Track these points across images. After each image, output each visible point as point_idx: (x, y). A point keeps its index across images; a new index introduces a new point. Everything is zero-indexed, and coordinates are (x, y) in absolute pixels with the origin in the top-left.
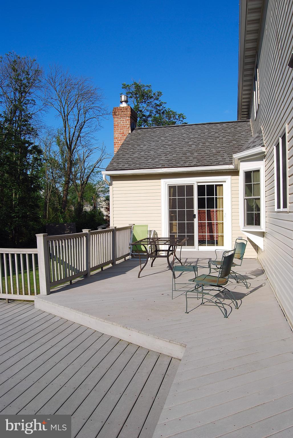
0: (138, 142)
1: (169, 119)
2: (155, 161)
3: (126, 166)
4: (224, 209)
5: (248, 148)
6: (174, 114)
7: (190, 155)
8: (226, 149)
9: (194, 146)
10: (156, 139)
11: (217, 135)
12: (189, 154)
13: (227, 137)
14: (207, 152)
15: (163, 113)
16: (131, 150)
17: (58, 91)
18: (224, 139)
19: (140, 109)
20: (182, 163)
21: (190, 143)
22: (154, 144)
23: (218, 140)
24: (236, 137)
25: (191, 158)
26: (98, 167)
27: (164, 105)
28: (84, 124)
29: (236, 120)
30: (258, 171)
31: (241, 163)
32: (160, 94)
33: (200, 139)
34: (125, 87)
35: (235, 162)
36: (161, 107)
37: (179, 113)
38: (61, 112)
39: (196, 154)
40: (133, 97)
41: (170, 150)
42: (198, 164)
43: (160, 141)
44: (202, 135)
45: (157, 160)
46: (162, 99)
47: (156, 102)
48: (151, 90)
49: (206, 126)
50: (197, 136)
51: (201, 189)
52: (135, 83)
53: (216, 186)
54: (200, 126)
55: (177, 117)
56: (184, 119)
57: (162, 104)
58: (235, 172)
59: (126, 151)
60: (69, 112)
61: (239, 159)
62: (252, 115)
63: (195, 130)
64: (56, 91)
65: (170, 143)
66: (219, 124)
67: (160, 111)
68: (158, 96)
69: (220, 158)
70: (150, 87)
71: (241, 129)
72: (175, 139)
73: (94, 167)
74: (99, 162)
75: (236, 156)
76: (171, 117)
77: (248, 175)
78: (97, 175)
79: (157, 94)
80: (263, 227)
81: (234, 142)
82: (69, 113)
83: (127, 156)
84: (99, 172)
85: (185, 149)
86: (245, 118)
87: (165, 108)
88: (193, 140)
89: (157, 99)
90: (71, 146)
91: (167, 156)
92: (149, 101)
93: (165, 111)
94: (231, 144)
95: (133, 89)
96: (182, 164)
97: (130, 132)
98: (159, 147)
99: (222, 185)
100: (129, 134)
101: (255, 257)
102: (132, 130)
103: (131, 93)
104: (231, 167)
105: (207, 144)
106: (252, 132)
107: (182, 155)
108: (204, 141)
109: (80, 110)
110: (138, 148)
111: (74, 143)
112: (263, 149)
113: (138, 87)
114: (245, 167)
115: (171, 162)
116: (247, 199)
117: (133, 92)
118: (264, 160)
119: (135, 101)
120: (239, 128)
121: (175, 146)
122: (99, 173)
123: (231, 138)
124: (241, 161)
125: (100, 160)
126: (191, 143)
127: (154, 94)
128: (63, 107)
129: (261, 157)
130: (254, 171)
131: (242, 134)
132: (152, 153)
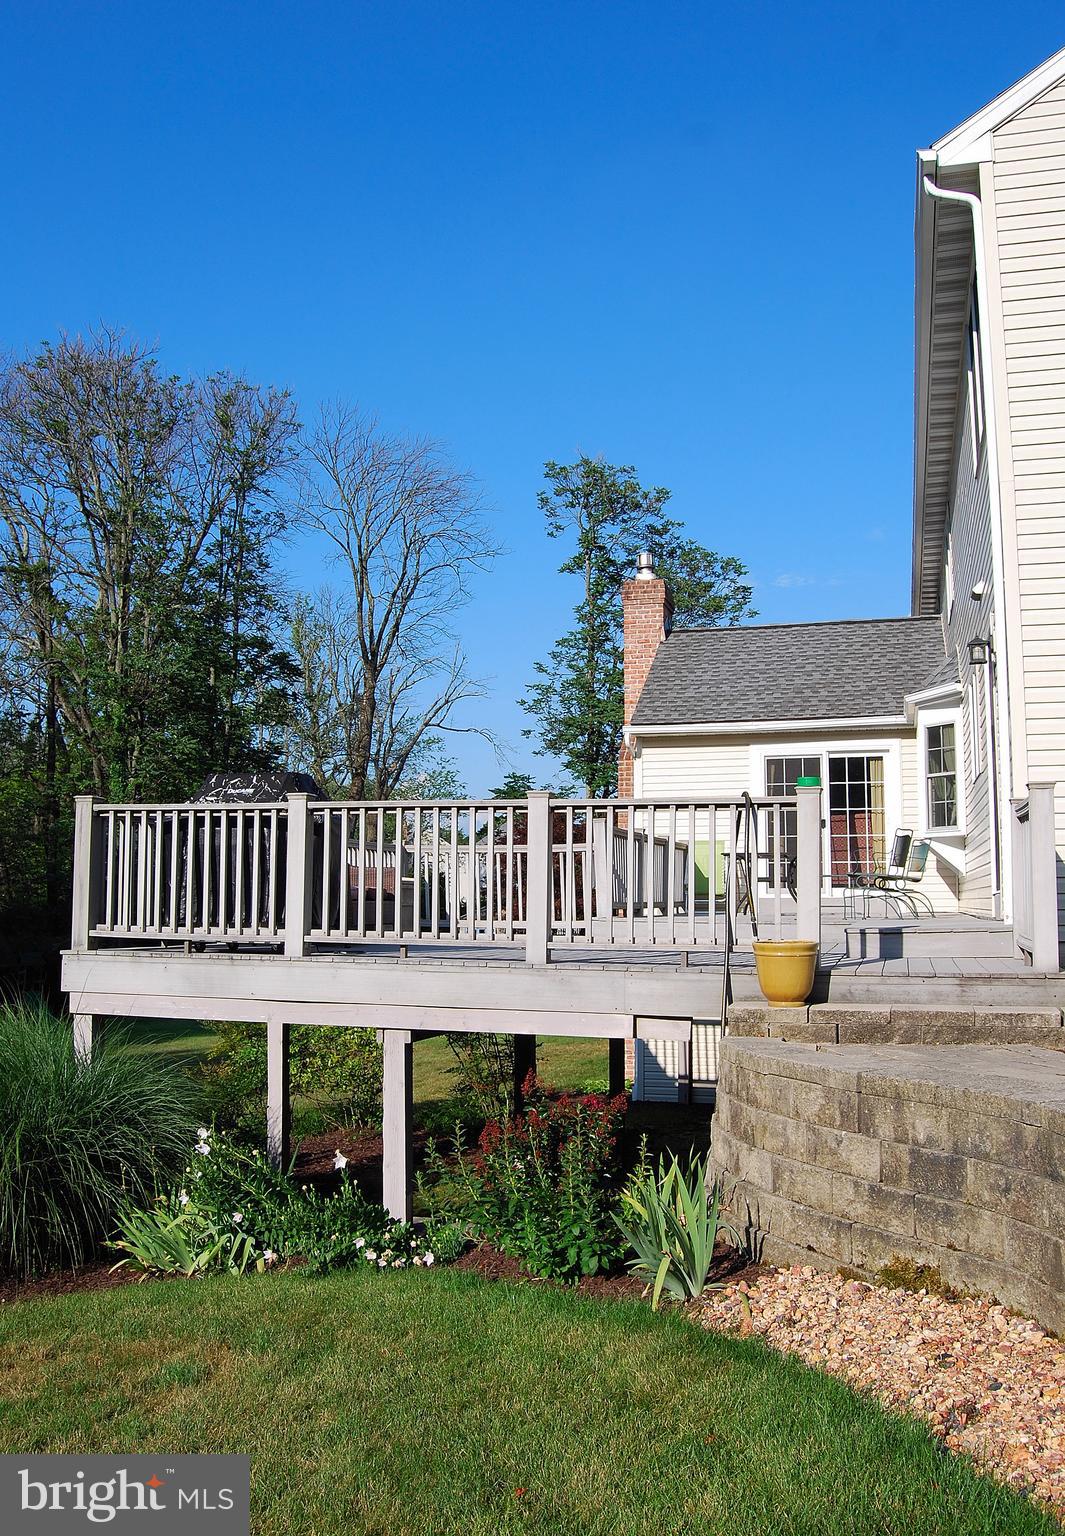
0: (686, 663)
1: (692, 573)
2: (736, 706)
3: (675, 715)
4: (887, 809)
5: (932, 684)
6: (709, 558)
7: (811, 694)
8: (887, 682)
9: (817, 676)
10: (728, 656)
11: (866, 650)
12: (808, 693)
13: (889, 656)
14: (848, 687)
15: (671, 554)
16: (677, 682)
17: (341, 483)
18: (884, 660)
19: (600, 542)
20: (796, 711)
21: (809, 668)
22: (725, 668)
23: (869, 661)
24: (910, 655)
25: (814, 701)
26: (438, 725)
27: (673, 530)
28: (414, 587)
29: (910, 616)
30: (952, 726)
31: (921, 712)
32: (663, 495)
33: (828, 660)
34: (555, 472)
35: (909, 709)
36: (667, 537)
37: (724, 554)
38: (348, 549)
39: (824, 693)
40: (579, 503)
41: (764, 683)
42: (831, 713)
43: (739, 663)
44: (834, 650)
45: (740, 704)
46: (670, 511)
47: (650, 520)
48: (638, 484)
49: (839, 628)
50: (823, 652)
51: (836, 765)
52: (586, 462)
53: (869, 759)
54: (826, 629)
55: (718, 569)
56: (741, 573)
57: (670, 527)
58: (908, 732)
59: (665, 683)
60: (373, 548)
61: (916, 704)
62: (944, 605)
63: (816, 638)
64: (338, 482)
65: (762, 666)
66: (869, 625)
67: (662, 546)
68: (658, 500)
69: (877, 703)
70: (633, 474)
71: (920, 637)
72: (773, 659)
73: (426, 725)
74: (440, 708)
75: (910, 699)
76: (697, 569)
77: (935, 735)
78: (427, 753)
79: (653, 495)
80: (962, 827)
81: (906, 668)
82: (371, 552)
83: (671, 695)
84: (433, 742)
85: (797, 681)
86: (932, 611)
87: (678, 538)
88: (814, 660)
89: (656, 512)
90: (375, 654)
91: (761, 696)
92: (626, 517)
93: (680, 548)
94: (899, 672)
95: (577, 480)
96: (797, 713)
97: (663, 638)
98: (738, 676)
99: (881, 758)
100: (661, 643)
101: (954, 910)
102: (668, 633)
103: (572, 492)
104: (901, 720)
105: (847, 671)
106: (945, 644)
107: (793, 695)
108: (839, 663)
109: (410, 544)
110: (692, 676)
111: (383, 646)
112: (959, 687)
113: (594, 474)
114: (927, 719)
115: (773, 709)
116: (931, 778)
117: (578, 489)
118: (962, 706)
119: (584, 519)
120: (916, 636)
121: (774, 674)
122: (434, 746)
123: (898, 657)
124: (920, 708)
125: (447, 702)
126: (811, 669)
127: (645, 496)
128: (356, 531)
129: (956, 700)
130: (944, 726)
131: (922, 648)
132: (725, 688)
